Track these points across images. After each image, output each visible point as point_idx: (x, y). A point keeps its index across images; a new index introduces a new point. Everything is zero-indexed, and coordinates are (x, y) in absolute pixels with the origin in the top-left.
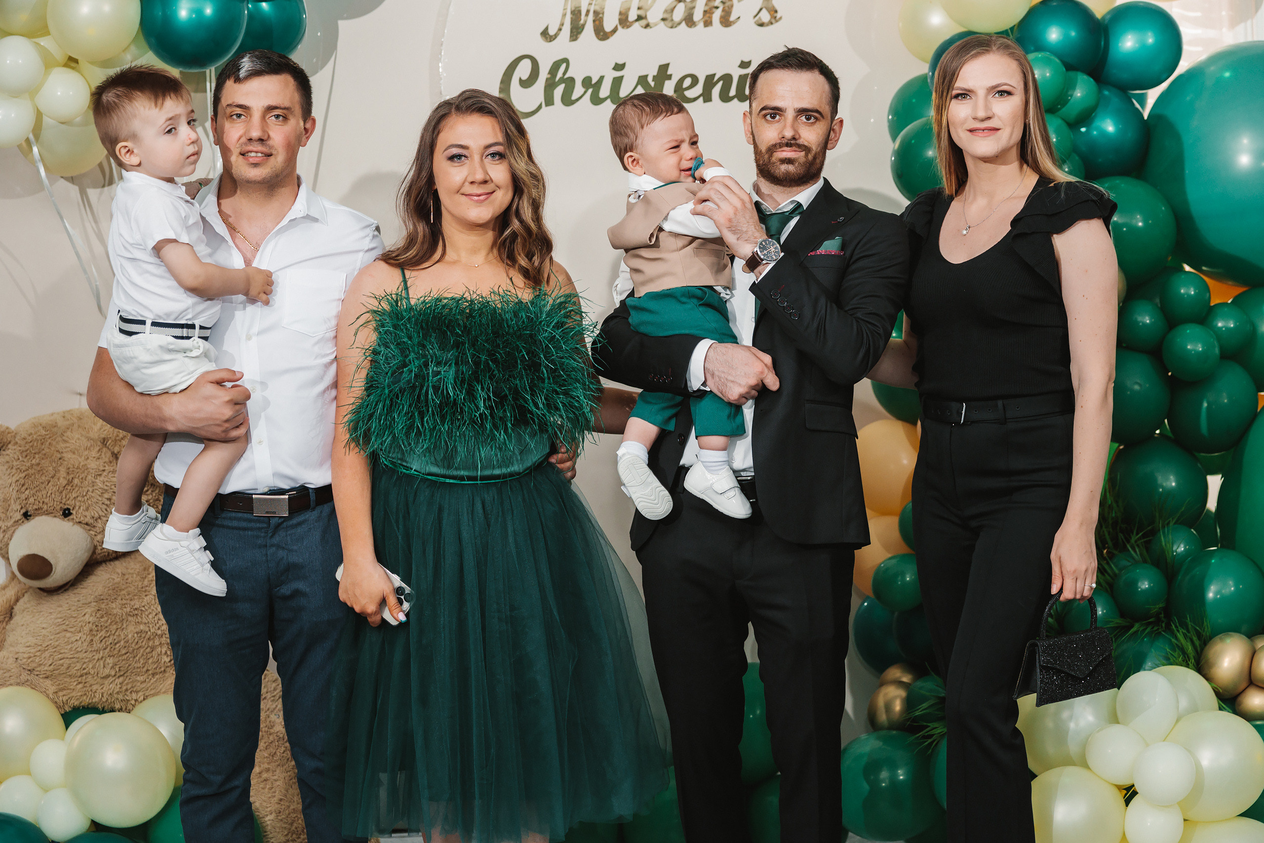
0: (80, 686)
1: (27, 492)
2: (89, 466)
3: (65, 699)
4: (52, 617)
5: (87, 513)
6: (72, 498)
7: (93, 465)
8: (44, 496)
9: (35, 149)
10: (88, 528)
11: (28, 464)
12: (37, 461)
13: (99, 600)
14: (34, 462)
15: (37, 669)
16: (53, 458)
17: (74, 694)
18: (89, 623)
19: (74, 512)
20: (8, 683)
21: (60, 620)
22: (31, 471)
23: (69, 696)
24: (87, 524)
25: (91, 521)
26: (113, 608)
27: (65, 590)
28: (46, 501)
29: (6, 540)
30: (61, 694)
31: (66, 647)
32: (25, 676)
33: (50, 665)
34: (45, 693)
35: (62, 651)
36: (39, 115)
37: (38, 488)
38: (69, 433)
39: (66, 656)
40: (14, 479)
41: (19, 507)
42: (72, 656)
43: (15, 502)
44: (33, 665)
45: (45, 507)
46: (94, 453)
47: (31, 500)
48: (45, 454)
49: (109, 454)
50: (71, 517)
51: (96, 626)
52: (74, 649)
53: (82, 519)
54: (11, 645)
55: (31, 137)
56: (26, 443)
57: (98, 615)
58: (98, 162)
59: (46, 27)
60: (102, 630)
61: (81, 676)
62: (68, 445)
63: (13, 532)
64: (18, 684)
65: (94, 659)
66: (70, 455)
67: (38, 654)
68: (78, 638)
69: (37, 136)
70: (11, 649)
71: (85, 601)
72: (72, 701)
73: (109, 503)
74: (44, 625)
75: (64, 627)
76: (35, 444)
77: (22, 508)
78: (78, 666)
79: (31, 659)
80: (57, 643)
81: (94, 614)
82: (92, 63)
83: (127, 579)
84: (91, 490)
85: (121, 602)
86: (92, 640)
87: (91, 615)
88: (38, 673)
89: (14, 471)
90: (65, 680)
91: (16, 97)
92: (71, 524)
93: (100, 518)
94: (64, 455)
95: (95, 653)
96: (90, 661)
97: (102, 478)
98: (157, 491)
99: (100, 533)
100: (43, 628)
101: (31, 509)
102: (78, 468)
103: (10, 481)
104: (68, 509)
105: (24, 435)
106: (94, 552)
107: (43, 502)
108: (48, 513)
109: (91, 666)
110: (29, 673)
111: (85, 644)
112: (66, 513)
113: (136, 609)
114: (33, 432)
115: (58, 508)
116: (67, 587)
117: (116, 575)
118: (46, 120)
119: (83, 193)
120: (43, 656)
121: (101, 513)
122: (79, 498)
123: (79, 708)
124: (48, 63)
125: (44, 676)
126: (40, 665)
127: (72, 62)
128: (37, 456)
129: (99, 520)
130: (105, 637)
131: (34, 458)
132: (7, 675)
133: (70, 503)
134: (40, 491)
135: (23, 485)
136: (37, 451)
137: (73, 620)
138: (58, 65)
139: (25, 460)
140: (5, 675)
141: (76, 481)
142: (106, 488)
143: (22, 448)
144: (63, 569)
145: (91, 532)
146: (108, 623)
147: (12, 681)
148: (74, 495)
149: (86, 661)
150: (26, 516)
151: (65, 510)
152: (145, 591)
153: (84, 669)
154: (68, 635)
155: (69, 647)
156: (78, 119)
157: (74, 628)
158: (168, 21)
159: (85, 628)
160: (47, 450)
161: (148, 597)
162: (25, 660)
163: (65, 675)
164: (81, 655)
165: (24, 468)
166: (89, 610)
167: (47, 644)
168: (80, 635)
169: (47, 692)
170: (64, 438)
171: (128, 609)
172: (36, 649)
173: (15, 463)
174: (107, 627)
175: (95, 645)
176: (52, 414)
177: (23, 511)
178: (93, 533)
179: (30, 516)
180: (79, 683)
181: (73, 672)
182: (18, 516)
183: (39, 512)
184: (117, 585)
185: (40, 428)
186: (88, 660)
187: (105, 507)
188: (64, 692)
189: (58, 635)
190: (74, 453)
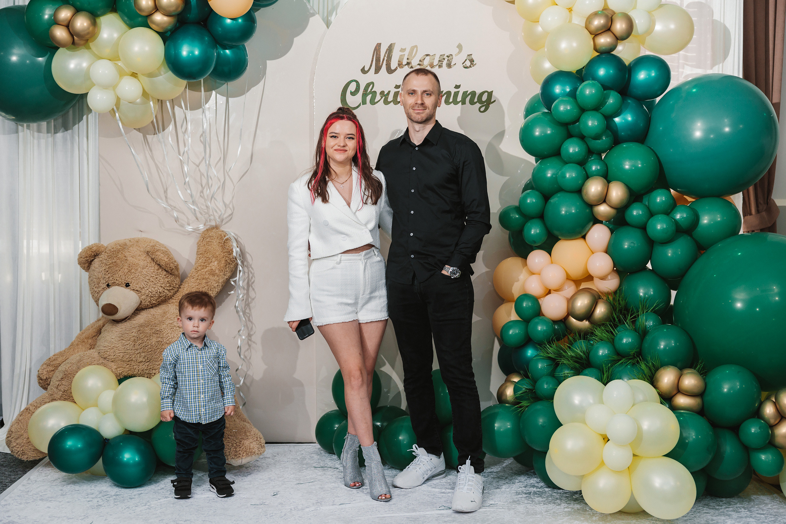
0: (128, 366)
1: (109, 275)
2: (140, 264)
3: (120, 372)
4: (117, 333)
5: (137, 286)
6: (130, 278)
7: (142, 263)
8: (117, 277)
9: (117, 115)
10: (138, 292)
11: (111, 262)
12: (115, 261)
13: (141, 326)
14: (113, 261)
15: (108, 358)
16: (123, 259)
17: (125, 370)
18: (134, 336)
19: (131, 285)
20: (93, 364)
21: (120, 335)
22: (111, 265)
23: (122, 371)
24: (137, 291)
25: (139, 289)
26: (146, 330)
27: (125, 321)
28: (118, 279)
29: (98, 297)
30: (118, 369)
31: (122, 347)
32: (102, 360)
33: (114, 356)
34: (110, 368)
35: (120, 349)
36: (118, 99)
37: (114, 273)
38: (131, 248)
39: (122, 351)
40: (104, 268)
41: (105, 282)
42: (124, 352)
43: (103, 279)
44: (106, 356)
45: (117, 282)
46: (143, 258)
47: (111, 278)
48: (119, 258)
49: (150, 259)
50: (130, 287)
51: (137, 338)
52: (126, 348)
53: (135, 288)
54: (98, 347)
55: (115, 108)
56: (110, 252)
57: (139, 333)
58: (151, 121)
59: (119, 57)
60: (140, 340)
61: (129, 361)
62: (131, 254)
63: (102, 293)
64: (98, 364)
65: (135, 353)
66: (131, 258)
67: (109, 350)
68: (128, 343)
69: (118, 109)
70: (98, 348)
71: (134, 327)
72: (124, 373)
73: (148, 281)
74: (113, 337)
75: (122, 338)
76: (115, 253)
77: (106, 282)
78: (128, 356)
79: (105, 353)
80: (118, 345)
81: (137, 332)
82: (143, 75)
83: (155, 317)
84: (140, 275)
85: (150, 327)
86: (135, 344)
87: (135, 333)
88: (108, 359)
89: (104, 265)
90: (121, 363)
91: (105, 89)
92: (129, 290)
93: (143, 288)
94: (128, 258)
95: (135, 351)
96: (133, 354)
97: (146, 270)
98: (173, 277)
99: (143, 295)
100: (112, 338)
101: (110, 283)
102: (134, 264)
103: (101, 269)
104: (128, 283)
105: (110, 248)
106: (140, 304)
107: (116, 280)
108: (119, 285)
109: (133, 357)
110: (104, 359)
111: (132, 346)
112: (127, 285)
113: (158, 331)
114: (114, 247)
115: (124, 282)
116: (126, 320)
117: (151, 315)
118: (122, 101)
119: (145, 137)
120: (111, 351)
121: (144, 286)
122: (134, 279)
123: (127, 377)
124: (121, 73)
125: (111, 361)
126: (109, 356)
127: (134, 75)
128: (115, 258)
129: (143, 289)
130: (141, 343)
131: (113, 259)
132: (93, 360)
133: (129, 281)
134: (115, 274)
135: (107, 271)
136: (115, 256)
137: (126, 335)
138: (127, 75)
139: (109, 260)
140: (92, 360)
141: (133, 271)
142: (147, 274)
143: (109, 255)
144: (124, 310)
145: (139, 294)
146: (143, 337)
147: (95, 363)
148: (132, 277)
149: (131, 354)
150: (108, 286)
151: (127, 284)
152: (163, 323)
153: (130, 358)
154: (123, 342)
155: (124, 347)
156: (138, 100)
157: (127, 339)
158: (177, 55)
159: (132, 339)
160: (120, 256)
161: (164, 325)
162: (102, 353)
163: (121, 361)
164: (129, 351)
165: (108, 264)
166: (135, 331)
167: (113, 346)
168: (129, 342)
169: (112, 368)
170: (129, 250)
171: (154, 331)
172: (108, 348)
173: (104, 261)
174: (142, 339)
175: (136, 347)
176: (125, 240)
177: (107, 283)
178: (140, 295)
179: (110, 286)
180: (128, 365)
181: (125, 359)
182: (105, 286)
183: (114, 284)
184: (150, 320)
185: (118, 245)
186: (132, 353)
187: (147, 283)
188: (120, 369)
189: (119, 342)
190: (133, 258)
